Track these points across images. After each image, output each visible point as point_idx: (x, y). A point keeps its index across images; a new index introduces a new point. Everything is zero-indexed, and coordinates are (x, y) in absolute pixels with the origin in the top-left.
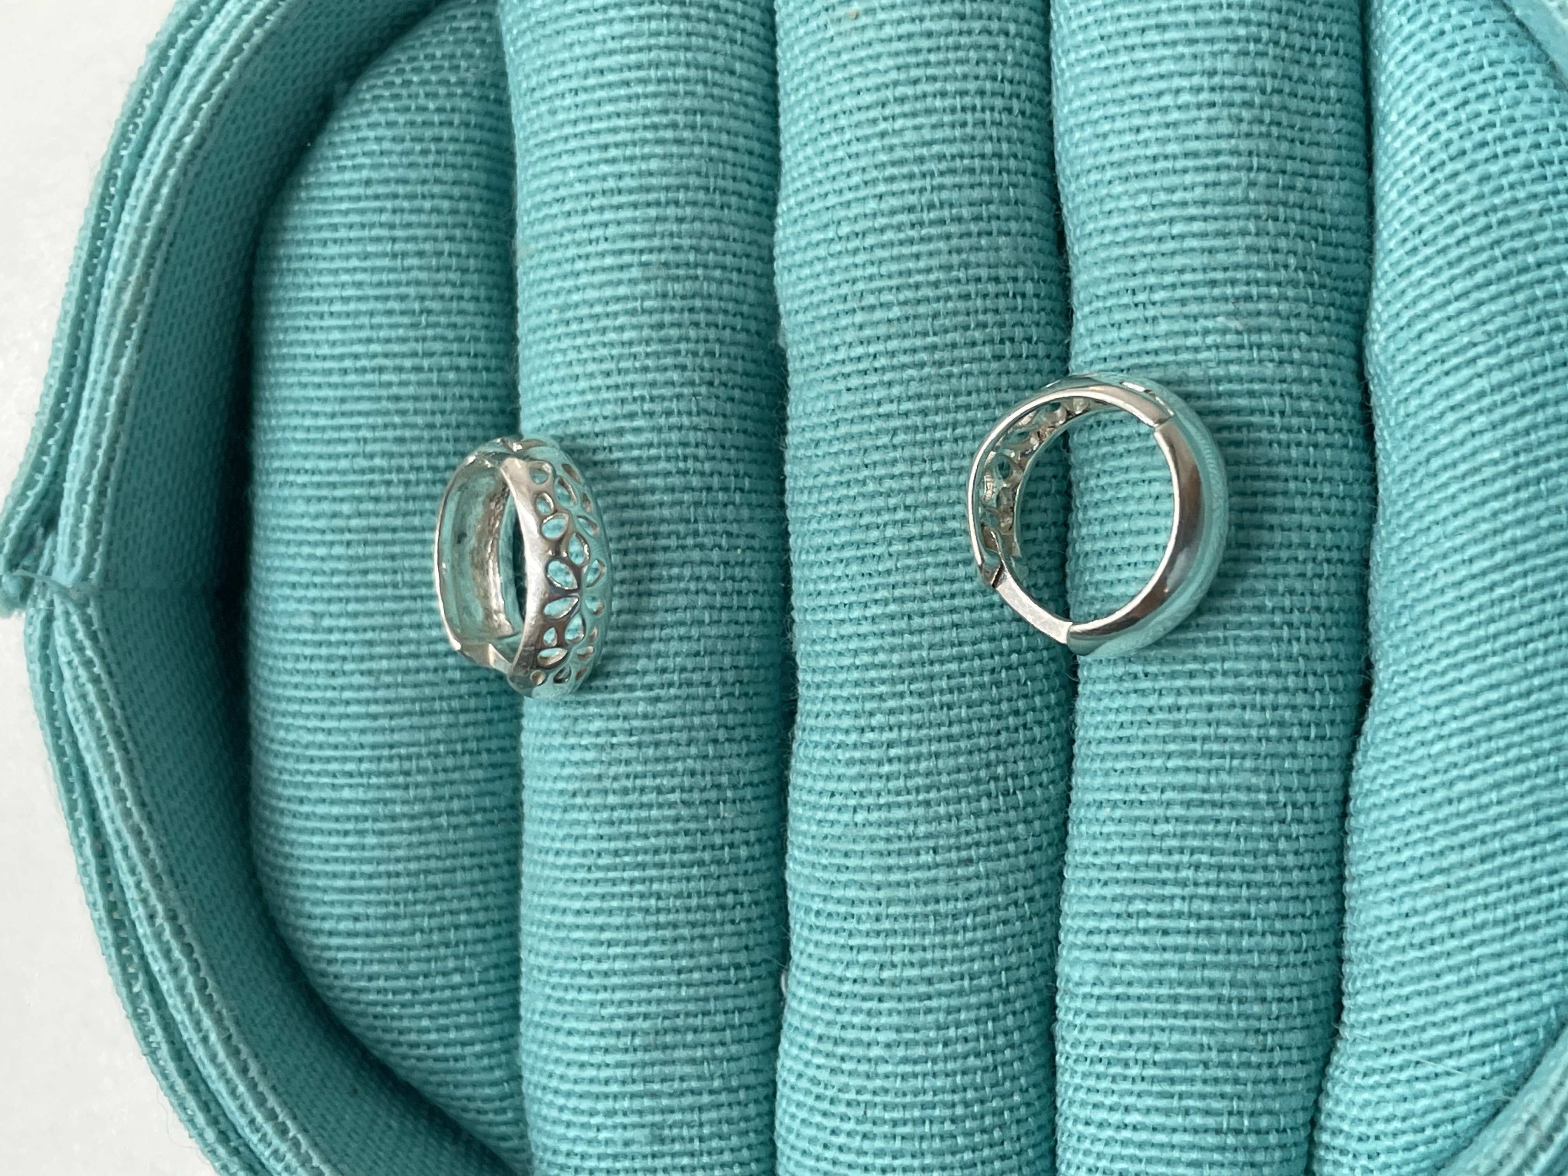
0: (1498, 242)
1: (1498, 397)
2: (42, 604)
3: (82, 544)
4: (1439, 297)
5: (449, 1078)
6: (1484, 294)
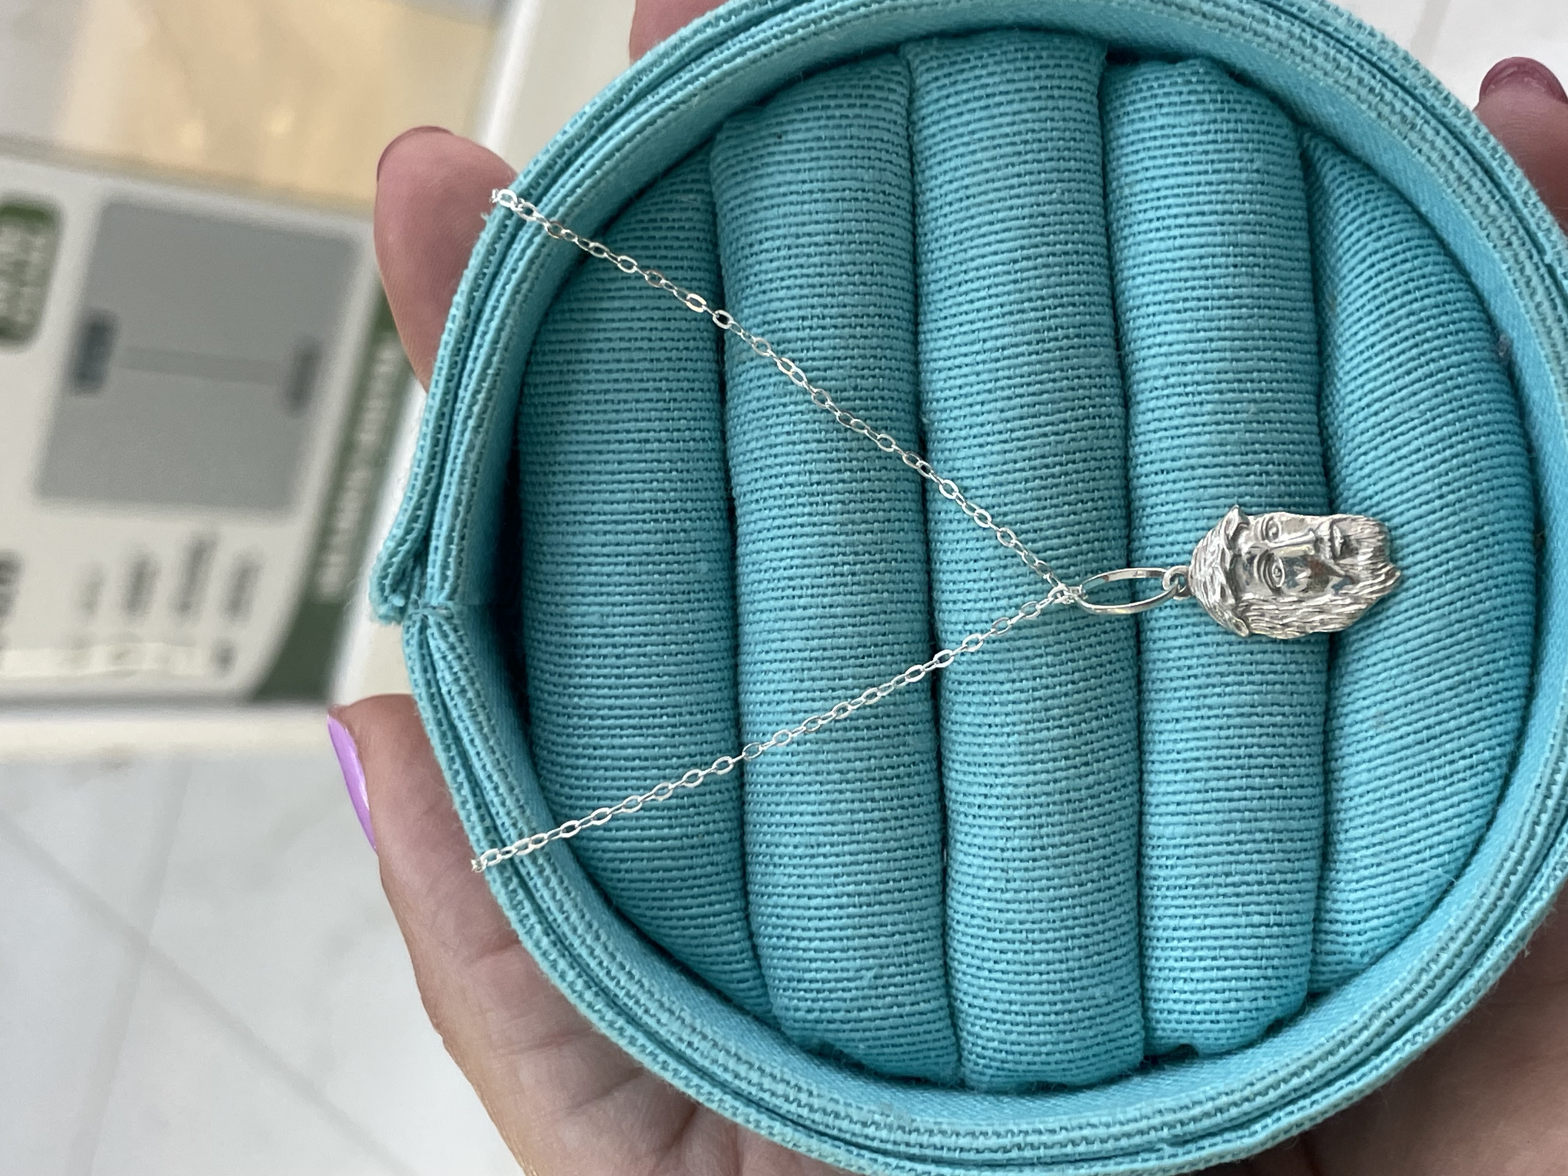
0: (1423, 354)
1: (1427, 450)
3: (450, 573)
4: (1388, 389)
6: (1416, 387)
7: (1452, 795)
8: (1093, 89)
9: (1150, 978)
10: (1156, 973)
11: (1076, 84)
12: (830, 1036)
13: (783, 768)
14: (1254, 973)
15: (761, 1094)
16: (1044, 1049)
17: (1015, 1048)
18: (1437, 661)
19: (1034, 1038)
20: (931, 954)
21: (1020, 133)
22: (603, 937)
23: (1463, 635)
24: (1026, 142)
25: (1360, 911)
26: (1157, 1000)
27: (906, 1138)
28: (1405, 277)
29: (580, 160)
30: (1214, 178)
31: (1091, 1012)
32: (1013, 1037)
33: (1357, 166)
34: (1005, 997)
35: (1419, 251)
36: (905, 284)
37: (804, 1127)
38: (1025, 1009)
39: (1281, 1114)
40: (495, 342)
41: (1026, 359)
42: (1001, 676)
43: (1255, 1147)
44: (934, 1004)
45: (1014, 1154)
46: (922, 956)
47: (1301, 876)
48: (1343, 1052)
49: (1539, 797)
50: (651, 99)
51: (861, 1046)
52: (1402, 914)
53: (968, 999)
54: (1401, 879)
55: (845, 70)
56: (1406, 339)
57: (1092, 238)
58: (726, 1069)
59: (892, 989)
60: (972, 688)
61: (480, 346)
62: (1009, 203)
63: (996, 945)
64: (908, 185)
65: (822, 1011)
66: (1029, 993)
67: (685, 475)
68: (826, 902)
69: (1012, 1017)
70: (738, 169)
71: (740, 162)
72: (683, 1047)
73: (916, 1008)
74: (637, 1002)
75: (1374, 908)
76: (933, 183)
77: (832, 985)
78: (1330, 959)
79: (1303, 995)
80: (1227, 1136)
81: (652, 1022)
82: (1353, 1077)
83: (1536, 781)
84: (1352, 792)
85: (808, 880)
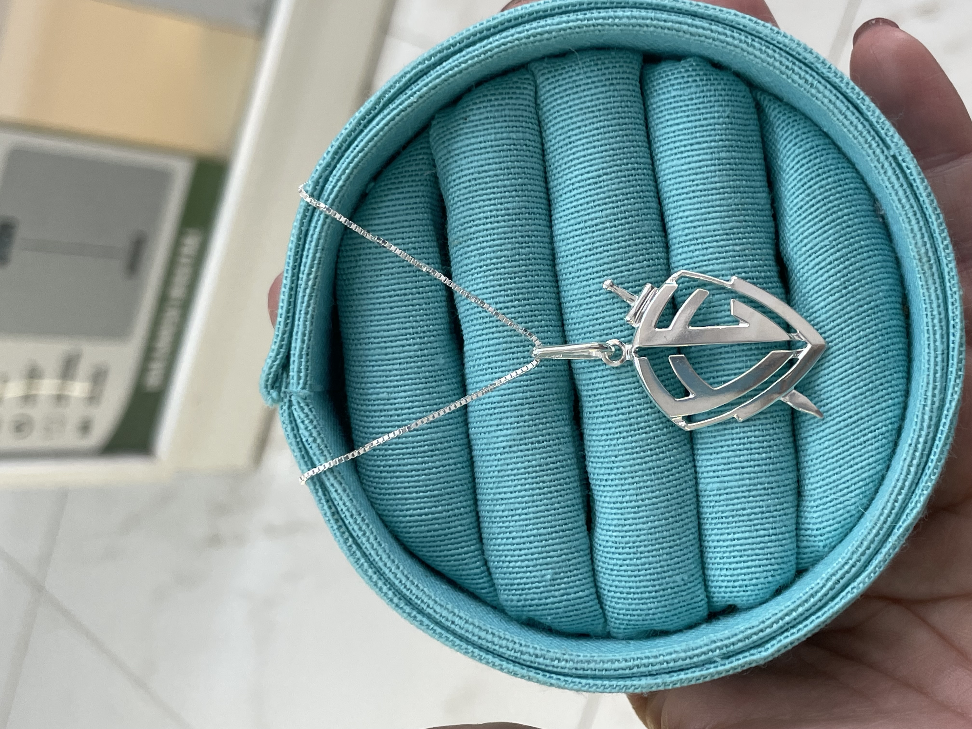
0: (829, 209)
1: (836, 263)
2: (286, 400)
3: (302, 374)
4: (811, 231)
5: (460, 567)
6: (827, 228)
7: (865, 454)
8: (637, 78)
9: (708, 569)
10: (710, 566)
11: (625, 76)
12: (531, 613)
13: (494, 468)
14: (765, 562)
15: (494, 647)
16: (651, 612)
17: (635, 613)
18: (851, 380)
19: (644, 607)
20: (584, 564)
21: (596, 106)
22: (401, 568)
23: (865, 364)
24: (600, 110)
25: (820, 523)
26: (712, 581)
27: (575, 665)
28: (817, 167)
29: (356, 143)
30: (704, 122)
31: (676, 589)
32: (633, 607)
33: (787, 108)
34: (628, 585)
35: (824, 152)
36: (542, 195)
37: (519, 663)
38: (638, 590)
39: (782, 637)
40: (317, 246)
41: (609, 230)
42: (611, 407)
43: (768, 657)
44: (587, 592)
45: (635, 670)
46: (578, 566)
47: (785, 505)
48: (812, 600)
49: (911, 452)
50: (391, 106)
51: (549, 618)
52: (843, 523)
53: (607, 588)
54: (840, 503)
55: (498, 80)
56: (819, 202)
57: (642, 160)
58: (473, 635)
59: (563, 586)
60: (595, 415)
61: (309, 249)
62: (593, 144)
63: (620, 557)
64: (539, 139)
65: (526, 600)
66: (640, 581)
67: (428, 312)
68: (523, 540)
69: (631, 596)
70: (445, 139)
71: (445, 136)
72: (449, 624)
73: (577, 595)
74: (422, 601)
75: (827, 521)
76: (551, 137)
77: (530, 585)
78: (807, 550)
79: (793, 572)
80: (752, 652)
81: (431, 611)
82: (819, 614)
83: (909, 442)
84: (812, 456)
85: (511, 529)
